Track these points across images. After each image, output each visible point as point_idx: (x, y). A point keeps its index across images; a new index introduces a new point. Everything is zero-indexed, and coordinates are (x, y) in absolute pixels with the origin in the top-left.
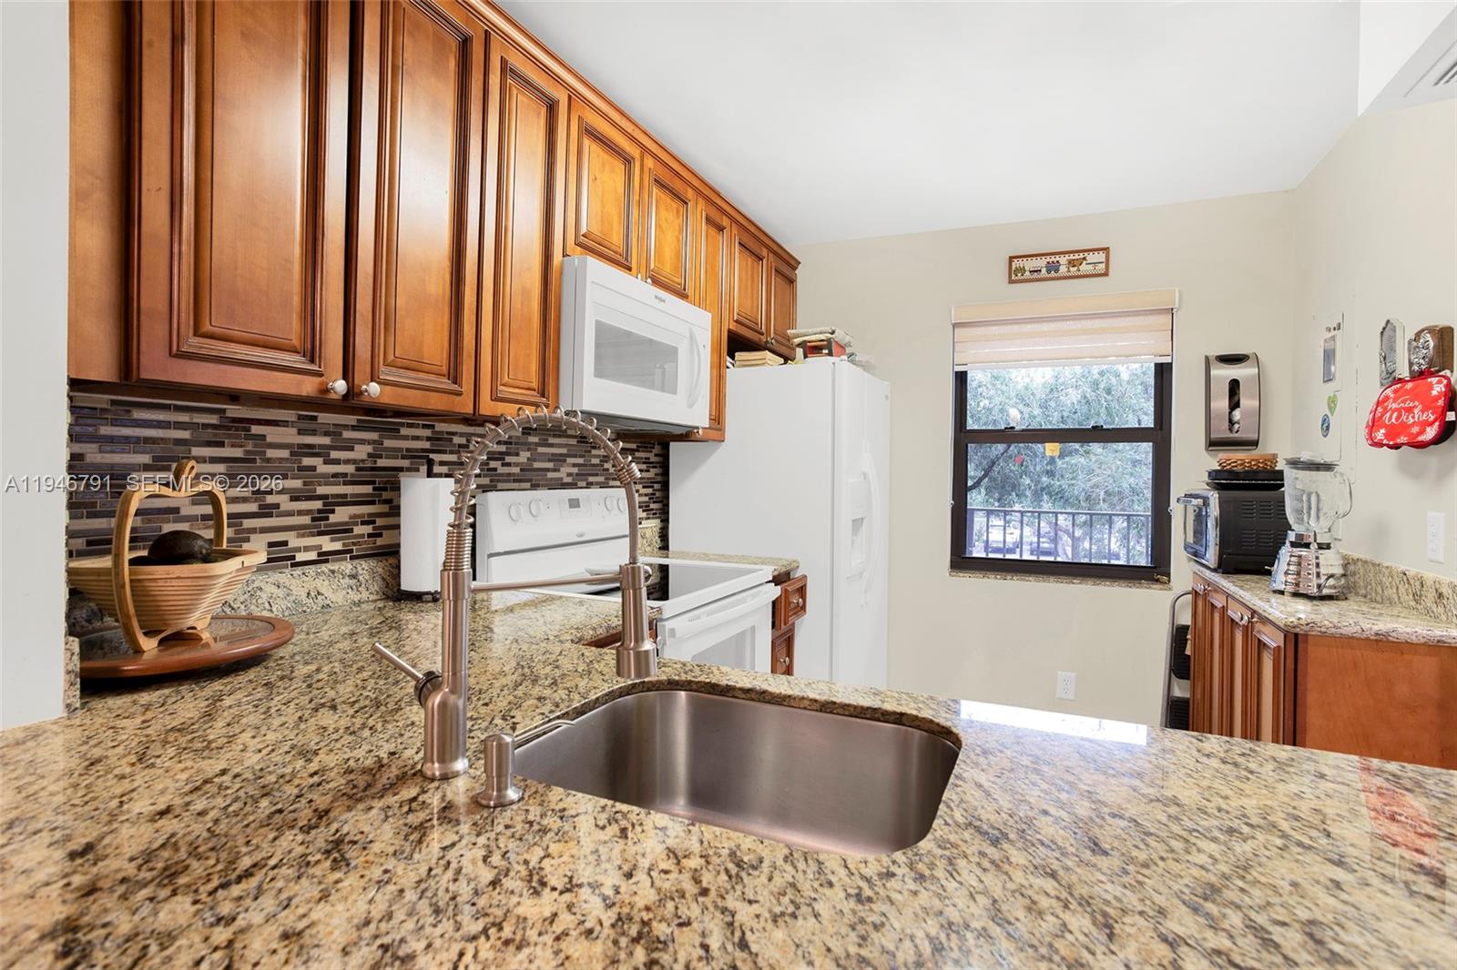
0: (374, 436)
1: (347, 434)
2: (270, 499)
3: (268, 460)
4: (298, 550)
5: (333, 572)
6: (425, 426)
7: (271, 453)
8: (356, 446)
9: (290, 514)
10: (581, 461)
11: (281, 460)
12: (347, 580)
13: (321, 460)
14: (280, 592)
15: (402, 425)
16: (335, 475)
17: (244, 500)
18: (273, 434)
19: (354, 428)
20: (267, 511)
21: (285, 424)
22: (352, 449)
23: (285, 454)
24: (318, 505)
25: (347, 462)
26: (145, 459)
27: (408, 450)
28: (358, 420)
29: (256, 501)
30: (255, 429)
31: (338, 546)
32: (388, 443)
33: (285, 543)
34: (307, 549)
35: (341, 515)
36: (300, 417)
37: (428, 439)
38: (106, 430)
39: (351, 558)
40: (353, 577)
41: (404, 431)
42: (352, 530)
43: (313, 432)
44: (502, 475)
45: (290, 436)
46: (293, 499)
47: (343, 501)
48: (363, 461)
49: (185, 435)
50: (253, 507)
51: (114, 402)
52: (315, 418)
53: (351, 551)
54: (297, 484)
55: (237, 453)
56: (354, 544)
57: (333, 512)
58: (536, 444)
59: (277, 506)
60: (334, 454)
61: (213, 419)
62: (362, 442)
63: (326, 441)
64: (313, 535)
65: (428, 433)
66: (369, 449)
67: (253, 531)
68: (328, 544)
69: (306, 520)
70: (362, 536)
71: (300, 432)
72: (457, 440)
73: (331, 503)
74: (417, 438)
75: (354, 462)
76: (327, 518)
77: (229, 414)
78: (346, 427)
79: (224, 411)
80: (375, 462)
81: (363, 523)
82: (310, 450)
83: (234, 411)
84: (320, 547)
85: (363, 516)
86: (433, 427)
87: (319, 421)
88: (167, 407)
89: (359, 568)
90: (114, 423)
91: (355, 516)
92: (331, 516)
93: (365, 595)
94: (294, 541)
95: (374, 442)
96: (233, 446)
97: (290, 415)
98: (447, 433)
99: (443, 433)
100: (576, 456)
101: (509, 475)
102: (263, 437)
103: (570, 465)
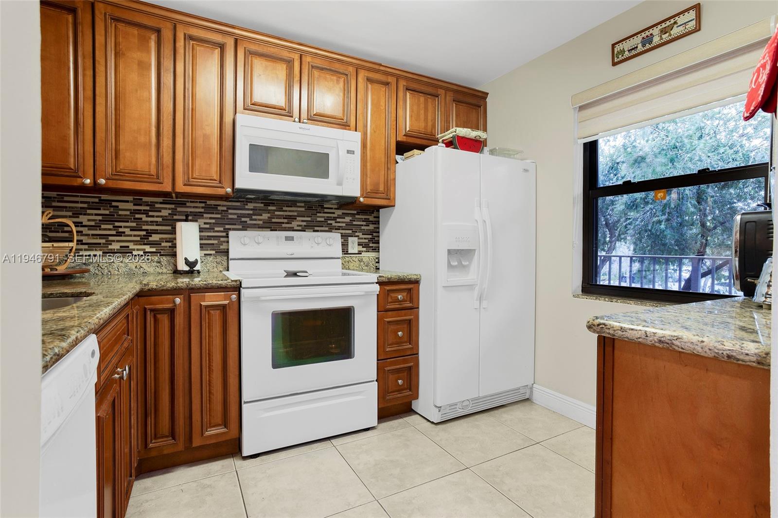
0: (173, 206)
1: (157, 206)
2: (121, 230)
3: (120, 215)
4: (134, 250)
6: (200, 202)
7: (121, 213)
8: (162, 210)
9: (130, 236)
10: (309, 219)
11: (125, 215)
12: (155, 263)
13: (145, 215)
15: (188, 202)
16: (151, 222)
17: (110, 230)
18: (121, 205)
19: (161, 203)
20: (119, 234)
21: (127, 202)
22: (160, 211)
23: (128, 213)
24: (144, 233)
25: (157, 217)
26: (70, 214)
28: (163, 200)
29: (115, 230)
30: (114, 204)
31: (154, 250)
32: (179, 209)
33: (128, 247)
34: (138, 250)
35: (155, 238)
36: (134, 199)
37: (202, 207)
38: (54, 204)
39: (160, 255)
40: (159, 262)
41: (188, 204)
42: (161, 244)
43: (141, 205)
44: (250, 224)
45: (130, 206)
46: (131, 230)
47: (156, 232)
48: (166, 216)
49: (85, 206)
50: (114, 232)
51: (58, 195)
52: (141, 199)
53: (161, 252)
54: (134, 224)
55: (107, 212)
56: (161, 250)
57: (151, 236)
58: (274, 210)
59: (124, 232)
60: (151, 213)
61: (97, 200)
62: (166, 209)
63: (148, 208)
64: (141, 245)
65: (203, 205)
66: (170, 212)
67: (114, 241)
68: (148, 248)
69: (138, 239)
70: (166, 247)
71: (134, 205)
72: (220, 208)
73: (149, 233)
74: (196, 207)
75: (161, 217)
76: (148, 239)
77: (102, 198)
78: (157, 203)
79: (100, 197)
80: (173, 217)
81: (166, 242)
82: (139, 212)
83: (104, 197)
84: (145, 250)
85: (166, 238)
86: (206, 202)
87: (143, 200)
88: (78, 196)
89: (162, 259)
90: (58, 201)
91: (162, 239)
92: (150, 238)
93: (165, 271)
94: (132, 246)
95: (172, 209)
96: (104, 210)
97: (130, 198)
98: (214, 205)
99: (212, 205)
100: (305, 217)
101: (255, 224)
102: (118, 207)
103: (299, 221)
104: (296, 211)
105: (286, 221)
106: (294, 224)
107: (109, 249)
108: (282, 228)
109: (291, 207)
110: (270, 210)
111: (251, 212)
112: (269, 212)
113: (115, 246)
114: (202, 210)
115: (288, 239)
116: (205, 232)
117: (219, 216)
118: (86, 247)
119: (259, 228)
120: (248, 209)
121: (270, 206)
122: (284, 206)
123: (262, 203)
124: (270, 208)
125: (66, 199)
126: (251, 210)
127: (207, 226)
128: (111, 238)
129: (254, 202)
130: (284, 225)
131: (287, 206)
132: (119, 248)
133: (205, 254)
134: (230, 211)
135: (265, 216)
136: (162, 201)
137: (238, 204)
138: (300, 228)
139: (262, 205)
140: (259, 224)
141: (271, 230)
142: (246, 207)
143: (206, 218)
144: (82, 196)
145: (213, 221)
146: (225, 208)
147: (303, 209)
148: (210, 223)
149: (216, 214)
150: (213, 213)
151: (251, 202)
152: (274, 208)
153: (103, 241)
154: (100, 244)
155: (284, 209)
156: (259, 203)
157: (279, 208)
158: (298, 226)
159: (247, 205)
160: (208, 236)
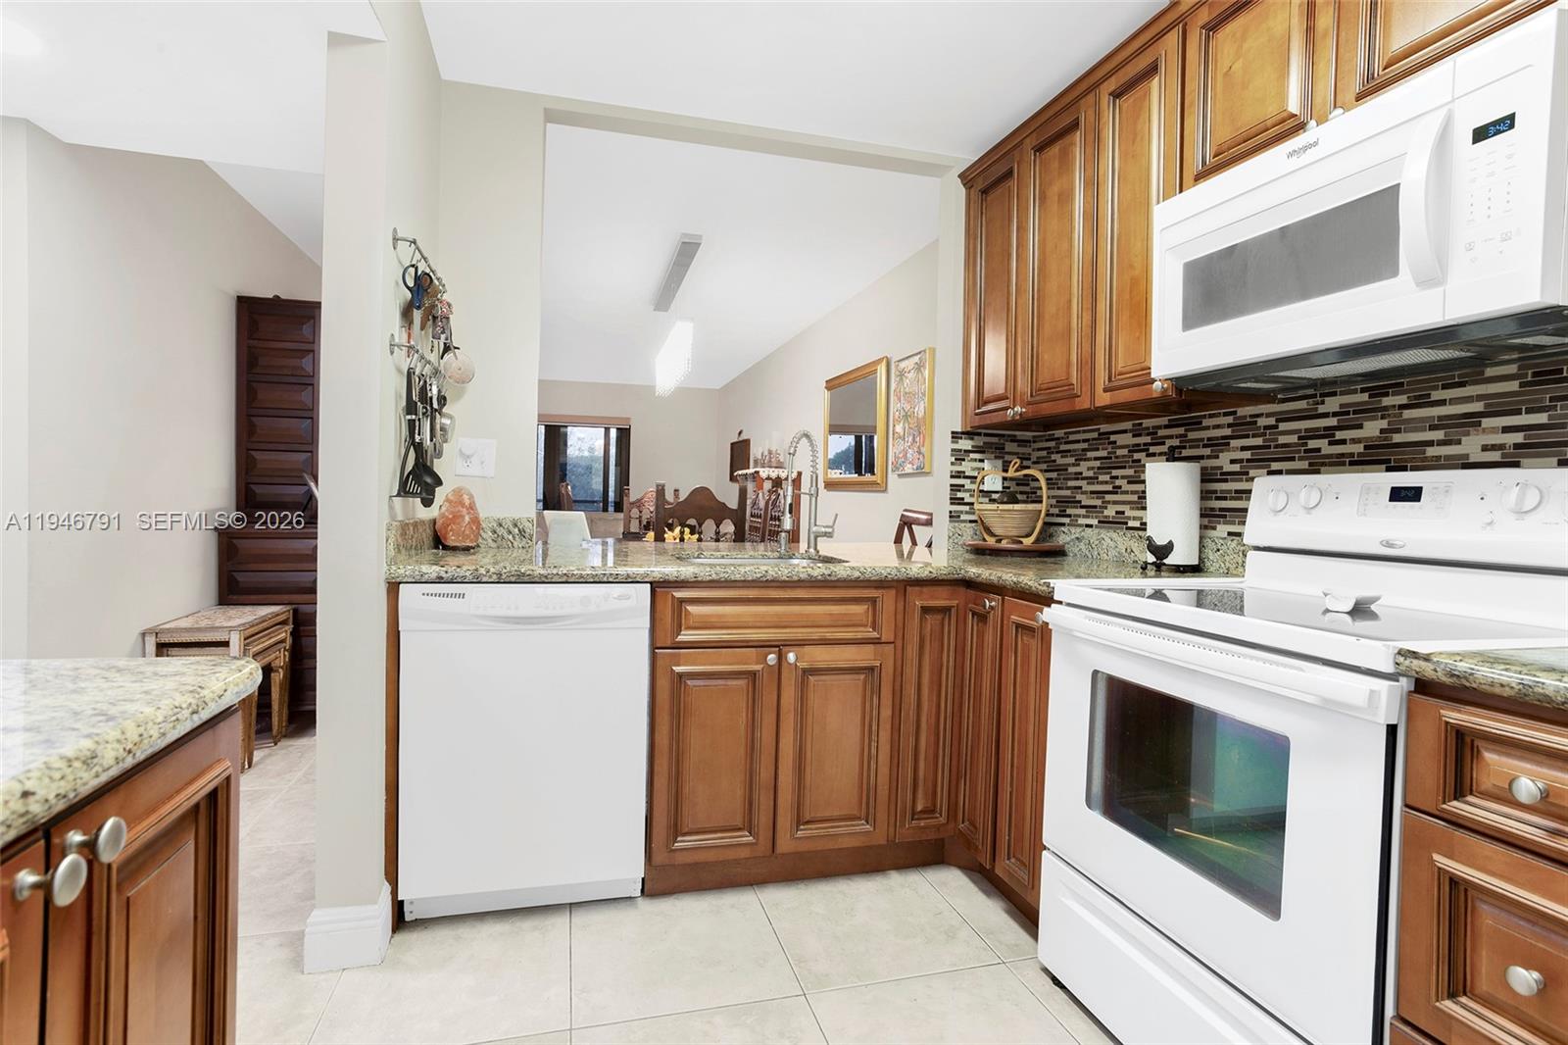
0: (1181, 431)
1: (1161, 433)
2: (1118, 482)
3: (1117, 457)
4: (1129, 518)
5: (1141, 537)
6: (1225, 414)
7: (1118, 452)
9: (1126, 492)
13: (1144, 454)
14: (1112, 544)
15: (1204, 417)
17: (1106, 483)
18: (1121, 439)
19: (1166, 427)
20: (1116, 490)
27: (1209, 439)
28: (1169, 420)
29: (1112, 483)
30: (1113, 438)
32: (1192, 435)
33: (1123, 513)
34: (1135, 519)
38: (1063, 447)
41: (1206, 422)
43: (1140, 435)
44: (1330, 455)
50: (1109, 488)
51: (1065, 433)
58: (1402, 407)
59: (1121, 487)
60: (1152, 449)
61: (1095, 435)
62: (1170, 436)
63: (1148, 439)
65: (1230, 419)
66: (1177, 441)
67: (1110, 502)
71: (1134, 436)
72: (1262, 422)
74: (1218, 427)
77: (1101, 431)
78: (1160, 427)
79: (1099, 429)
80: (1180, 452)
83: (1105, 428)
86: (1235, 413)
87: (1143, 425)
88: (1079, 432)
94: (1127, 512)
95: (1181, 436)
96: (1103, 449)
97: (1128, 425)
98: (1251, 416)
99: (1245, 417)
100: (1518, 412)
101: (1342, 455)
102: (1115, 442)
103: (1494, 430)
104: (1480, 398)
105: (1439, 435)
106: (1471, 445)
107: (1106, 517)
108: (1425, 459)
109: (1461, 385)
110: (1386, 408)
111: (1333, 422)
112: (1384, 411)
113: (1110, 512)
114: (1228, 432)
115: (1398, 495)
116: (1233, 480)
117: (1259, 441)
118: (1083, 511)
119: (1352, 463)
120: (1325, 415)
121: (1387, 395)
122: (1436, 388)
123: (1363, 390)
124: (1387, 401)
125: (1072, 438)
126: (1335, 414)
127: (1236, 468)
128: (1108, 497)
129: (1342, 393)
130: (1431, 451)
131: (1444, 387)
132: (1114, 514)
133: (1230, 534)
134: (1283, 426)
135: (1372, 428)
136: (1167, 423)
137: (1302, 404)
138: (1495, 456)
139: (1365, 397)
140: (1352, 455)
141: (1388, 470)
142: (1322, 409)
143: (1235, 449)
144: (1084, 432)
145: (1247, 455)
146: (1272, 421)
147: (1513, 386)
148: (1240, 461)
149: (1254, 436)
150: (1247, 436)
151: (1334, 394)
152: (1403, 399)
153: (1098, 502)
154: (1095, 507)
155: (1436, 395)
156: (1355, 392)
157: (1416, 398)
158: (1485, 448)
159: (1323, 403)
160: (1237, 492)
